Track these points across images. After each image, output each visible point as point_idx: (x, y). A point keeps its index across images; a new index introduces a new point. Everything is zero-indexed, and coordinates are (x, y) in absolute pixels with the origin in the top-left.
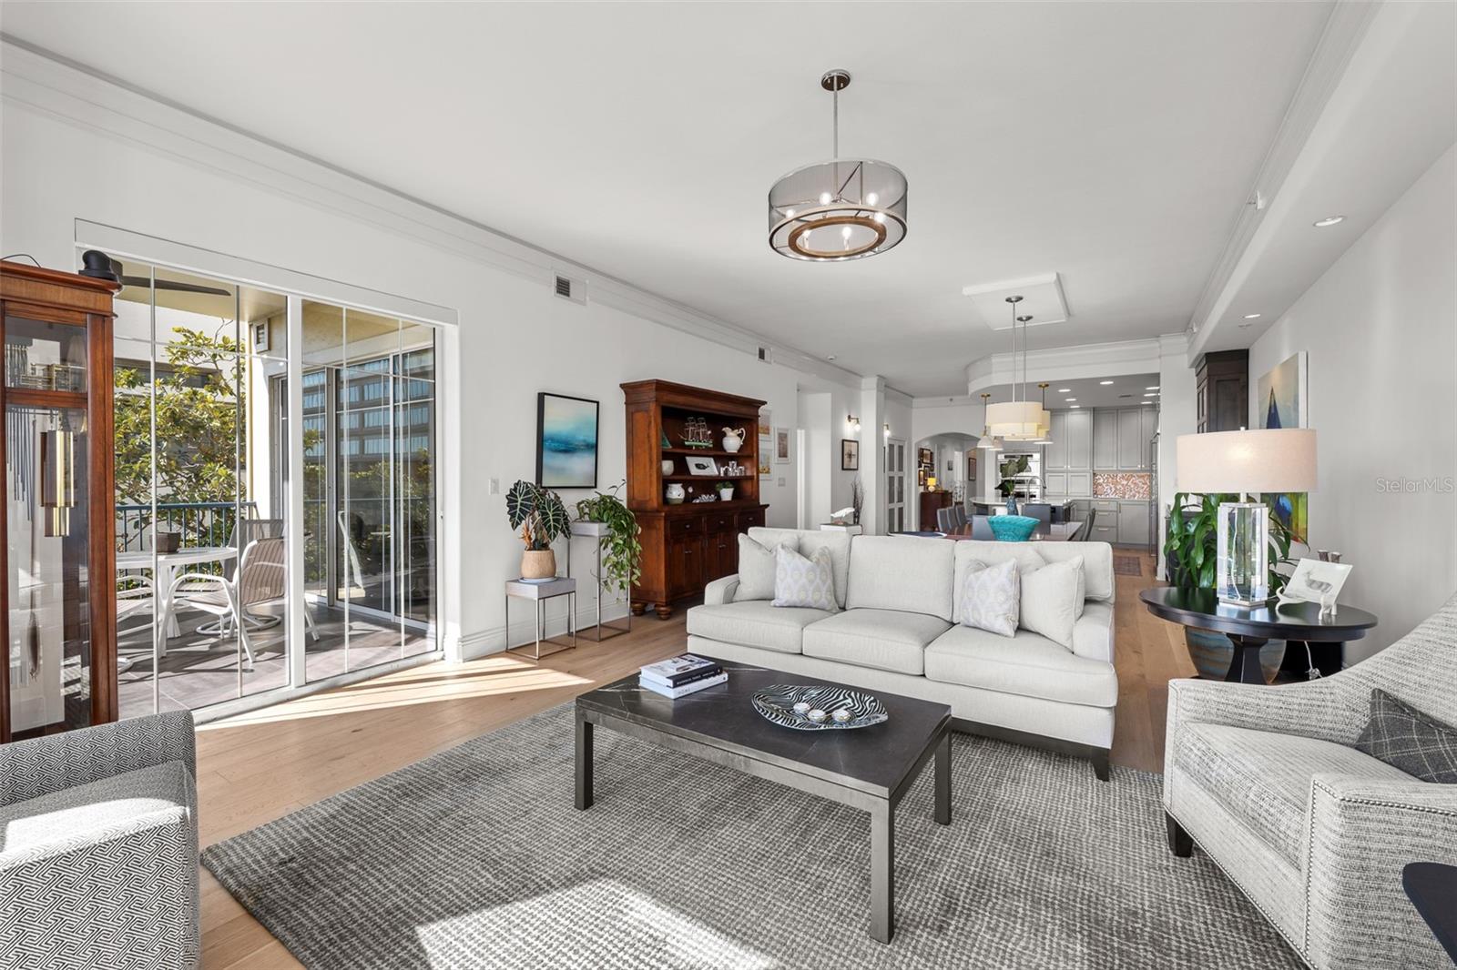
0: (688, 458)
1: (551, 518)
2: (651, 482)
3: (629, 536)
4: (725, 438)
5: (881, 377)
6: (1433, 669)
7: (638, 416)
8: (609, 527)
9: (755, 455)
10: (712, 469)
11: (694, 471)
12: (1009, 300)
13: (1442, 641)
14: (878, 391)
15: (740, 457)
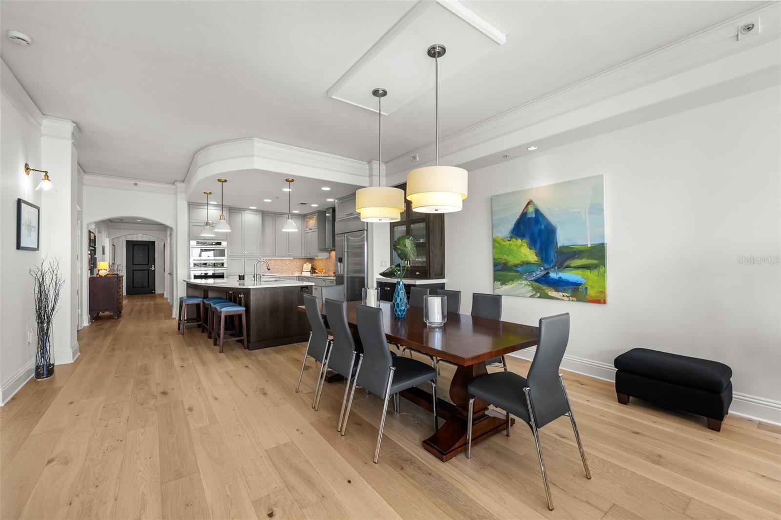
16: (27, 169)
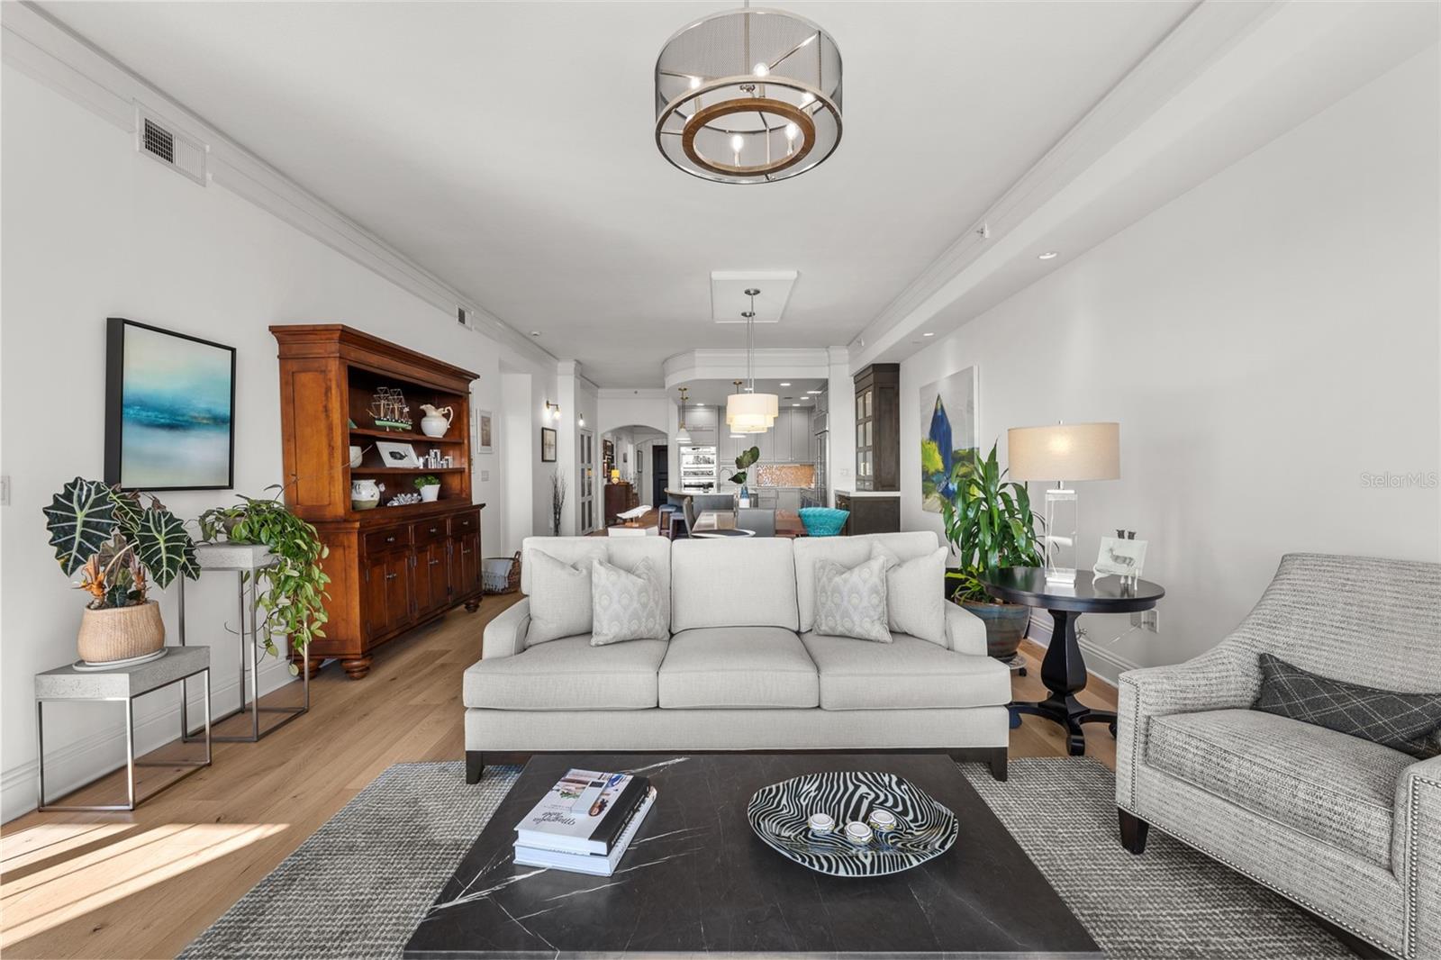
0: (379, 444)
1: (162, 545)
2: (332, 478)
3: (308, 564)
4: (424, 419)
5: (578, 362)
6: (1295, 629)
7: (305, 378)
8: (271, 552)
9: (466, 442)
10: (413, 461)
11: (390, 463)
12: (748, 292)
13: (1296, 605)
14: (576, 377)
15: (443, 445)
16: (548, 404)
